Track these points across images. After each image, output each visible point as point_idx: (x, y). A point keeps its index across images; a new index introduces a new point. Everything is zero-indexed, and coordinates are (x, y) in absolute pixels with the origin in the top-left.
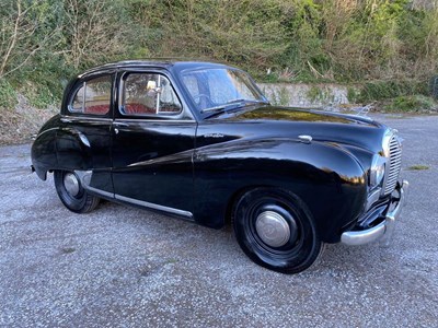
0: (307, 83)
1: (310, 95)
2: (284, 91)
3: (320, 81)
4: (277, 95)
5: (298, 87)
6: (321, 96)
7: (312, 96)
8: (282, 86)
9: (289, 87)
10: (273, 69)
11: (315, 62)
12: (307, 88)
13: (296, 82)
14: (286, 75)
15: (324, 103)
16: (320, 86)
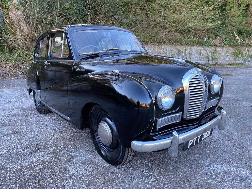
0: (232, 46)
1: (233, 54)
2: (215, 52)
3: (242, 45)
4: (210, 54)
5: (225, 49)
6: (242, 56)
7: (235, 55)
8: (214, 48)
9: (218, 49)
10: (209, 38)
11: (240, 33)
12: (232, 50)
13: (224, 46)
14: (217, 41)
15: (244, 60)
16: (242, 49)
